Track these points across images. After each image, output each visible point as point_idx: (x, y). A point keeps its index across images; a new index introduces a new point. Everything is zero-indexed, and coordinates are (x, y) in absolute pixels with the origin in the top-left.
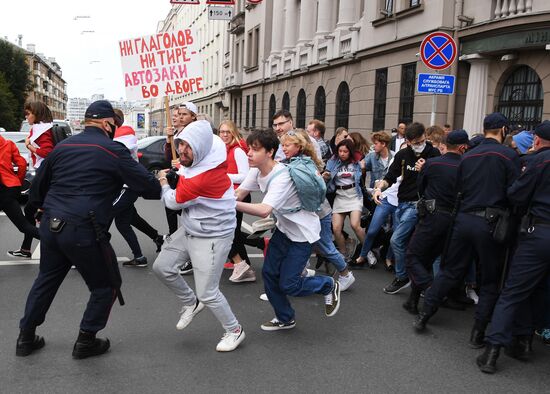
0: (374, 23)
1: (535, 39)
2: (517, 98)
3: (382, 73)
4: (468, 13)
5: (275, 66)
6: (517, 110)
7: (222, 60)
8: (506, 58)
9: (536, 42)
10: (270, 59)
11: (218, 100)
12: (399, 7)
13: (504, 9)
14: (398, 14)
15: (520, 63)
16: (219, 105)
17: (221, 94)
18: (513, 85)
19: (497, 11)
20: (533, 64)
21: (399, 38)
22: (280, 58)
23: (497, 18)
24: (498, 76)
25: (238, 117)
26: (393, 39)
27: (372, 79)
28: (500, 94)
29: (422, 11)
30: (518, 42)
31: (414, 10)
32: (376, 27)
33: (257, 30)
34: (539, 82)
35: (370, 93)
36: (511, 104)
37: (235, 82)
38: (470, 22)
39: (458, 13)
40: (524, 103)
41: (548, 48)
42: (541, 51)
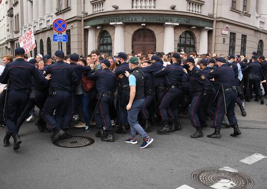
0: (56, 13)
2: (105, 42)
4: (86, 11)
7: (6, 28)
8: (98, 27)
9: (107, 22)
10: (23, 28)
11: (6, 45)
12: (63, 7)
14: (63, 10)
15: (104, 29)
16: (6, 47)
17: (7, 42)
18: (103, 37)
19: (94, 10)
20: (108, 30)
22: (27, 27)
23: (95, 13)
24: (98, 34)
28: (99, 41)
29: (70, 10)
30: (101, 22)
31: (68, 9)
32: (57, 15)
33: (18, 15)
34: (110, 37)
36: (103, 45)
37: (11, 38)
38: (87, 14)
39: (83, 10)
40: (107, 44)
41: (111, 24)
42: (108, 25)
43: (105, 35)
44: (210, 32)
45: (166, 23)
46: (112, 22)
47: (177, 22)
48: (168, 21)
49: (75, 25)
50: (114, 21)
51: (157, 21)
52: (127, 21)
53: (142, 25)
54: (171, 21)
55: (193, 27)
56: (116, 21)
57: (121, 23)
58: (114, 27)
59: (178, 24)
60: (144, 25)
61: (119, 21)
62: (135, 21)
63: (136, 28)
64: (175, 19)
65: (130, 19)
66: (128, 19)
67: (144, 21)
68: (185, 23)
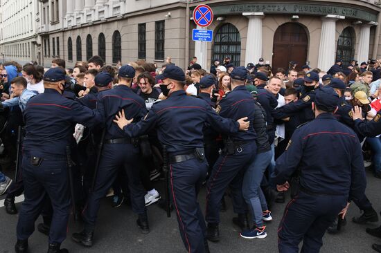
1: (236, 9)
2: (225, 40)
3: (142, 27)
5: (70, 21)
6: (225, 48)
7: (35, 17)
8: (219, 19)
9: (237, 11)
10: (66, 17)
11: (33, 40)
15: (226, 22)
16: (34, 43)
17: (36, 36)
18: (221, 33)
20: (234, 22)
21: (153, 6)
22: (73, 17)
25: (47, 50)
26: (148, 7)
27: (136, 29)
30: (227, 11)
33: (57, 0)
34: (238, 32)
35: (136, 37)
36: (221, 44)
37: (44, 30)
40: (229, 44)
41: (244, 14)
42: (240, 16)
43: (225, 30)
44: (373, 28)
45: (329, 16)
46: (245, 11)
47: (343, 14)
48: (330, 13)
49: (177, 14)
50: (249, 11)
51: (317, 13)
52: (272, 11)
53: (294, 17)
54: (335, 13)
55: (360, 22)
56: (253, 11)
57: (262, 14)
58: (247, 19)
59: (343, 17)
60: (297, 17)
61: (258, 11)
62: (285, 12)
63: (281, 22)
64: (340, 10)
65: (276, 8)
66: (272, 8)
67: (297, 11)
68: (351, 16)
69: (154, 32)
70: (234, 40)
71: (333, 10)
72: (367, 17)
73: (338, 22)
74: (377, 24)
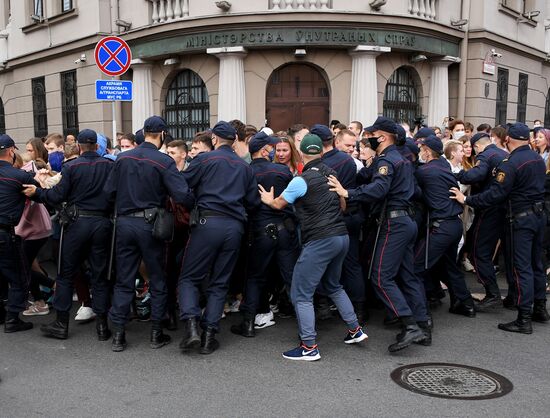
0: (23, 29)
1: (195, 43)
2: (183, 101)
3: (38, 83)
4: (125, 18)
6: (184, 114)
8: (169, 62)
9: (197, 46)
12: (51, 11)
13: (162, 14)
14: (49, 19)
15: (182, 67)
18: (176, 89)
19: (155, 16)
20: (195, 67)
21: (54, 45)
23: (156, 23)
24: (161, 80)
26: (47, 46)
27: (28, 89)
28: (166, 99)
29: (76, 16)
30: (180, 46)
31: (68, 15)
32: (26, 33)
34: (203, 85)
35: (28, 104)
36: (177, 108)
38: (128, 27)
39: (114, 18)
40: (190, 107)
41: (210, 51)
42: (203, 55)
43: (183, 82)
44: (454, 69)
45: (361, 47)
46: (211, 46)
47: (387, 44)
48: (363, 42)
49: (90, 57)
50: (218, 45)
51: (337, 43)
52: (257, 43)
53: (298, 52)
54: (372, 42)
55: (422, 57)
56: (225, 44)
57: (240, 49)
58: (215, 59)
59: (388, 49)
60: (304, 52)
61: (233, 44)
62: (280, 43)
63: (278, 62)
64: (381, 36)
65: (265, 38)
66: (257, 38)
67: (303, 42)
68: (403, 46)
69: (59, 93)
70: (197, 98)
71: (368, 38)
72: (437, 48)
73: (381, 58)
74: (458, 60)
